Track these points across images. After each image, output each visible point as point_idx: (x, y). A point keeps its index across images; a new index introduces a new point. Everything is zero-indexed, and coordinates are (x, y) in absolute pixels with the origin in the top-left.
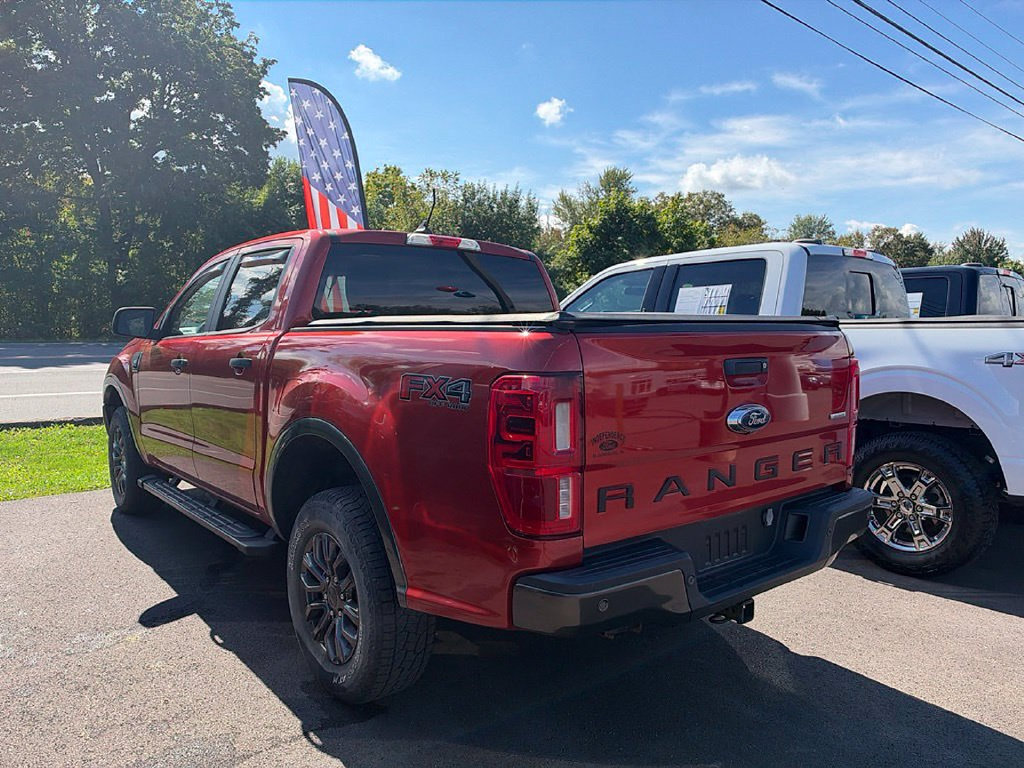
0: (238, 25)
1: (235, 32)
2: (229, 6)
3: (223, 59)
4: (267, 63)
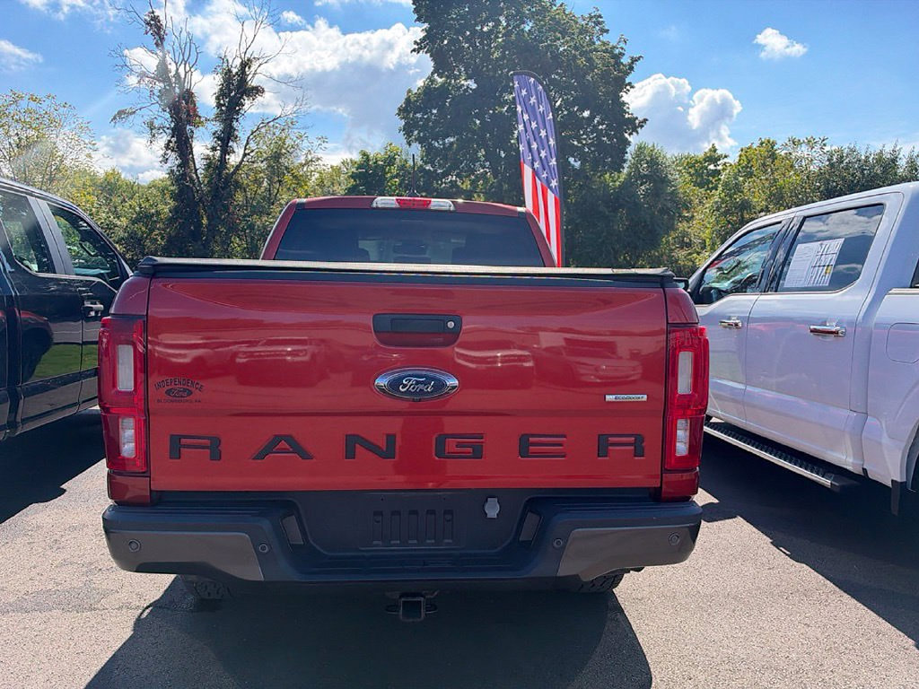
0: (607, 31)
1: (605, 38)
2: (600, 16)
3: (592, 64)
4: (634, 60)
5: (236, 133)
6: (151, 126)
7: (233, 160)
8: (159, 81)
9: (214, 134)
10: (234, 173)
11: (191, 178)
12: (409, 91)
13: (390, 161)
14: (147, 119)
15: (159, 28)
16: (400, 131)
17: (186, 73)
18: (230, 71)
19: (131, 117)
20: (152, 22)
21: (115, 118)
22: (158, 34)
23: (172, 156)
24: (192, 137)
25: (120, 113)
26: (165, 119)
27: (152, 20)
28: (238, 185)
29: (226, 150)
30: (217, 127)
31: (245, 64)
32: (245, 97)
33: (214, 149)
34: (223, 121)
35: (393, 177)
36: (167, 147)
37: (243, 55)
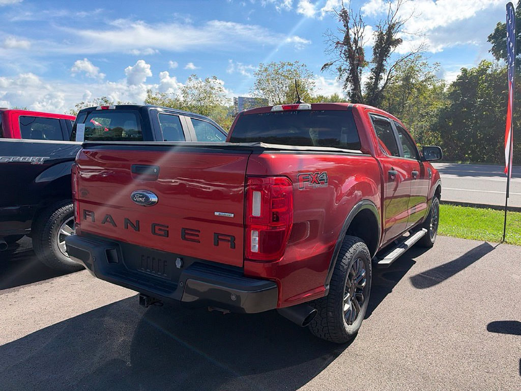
5: (385, 67)
6: (340, 70)
7: (382, 83)
8: (345, 45)
9: (372, 70)
10: (382, 90)
11: (358, 96)
12: (498, 24)
13: (482, 71)
14: (338, 67)
15: (346, 16)
16: (489, 51)
17: (358, 38)
18: (382, 33)
19: (331, 66)
20: (343, 14)
21: (323, 68)
22: (346, 20)
23: (349, 84)
24: (361, 73)
25: (325, 65)
26: (346, 65)
27: (343, 13)
28: (383, 97)
29: (378, 78)
30: (374, 66)
31: (391, 28)
32: (391, 46)
33: (371, 78)
34: (378, 62)
35: (483, 83)
36: (347, 80)
37: (390, 23)
